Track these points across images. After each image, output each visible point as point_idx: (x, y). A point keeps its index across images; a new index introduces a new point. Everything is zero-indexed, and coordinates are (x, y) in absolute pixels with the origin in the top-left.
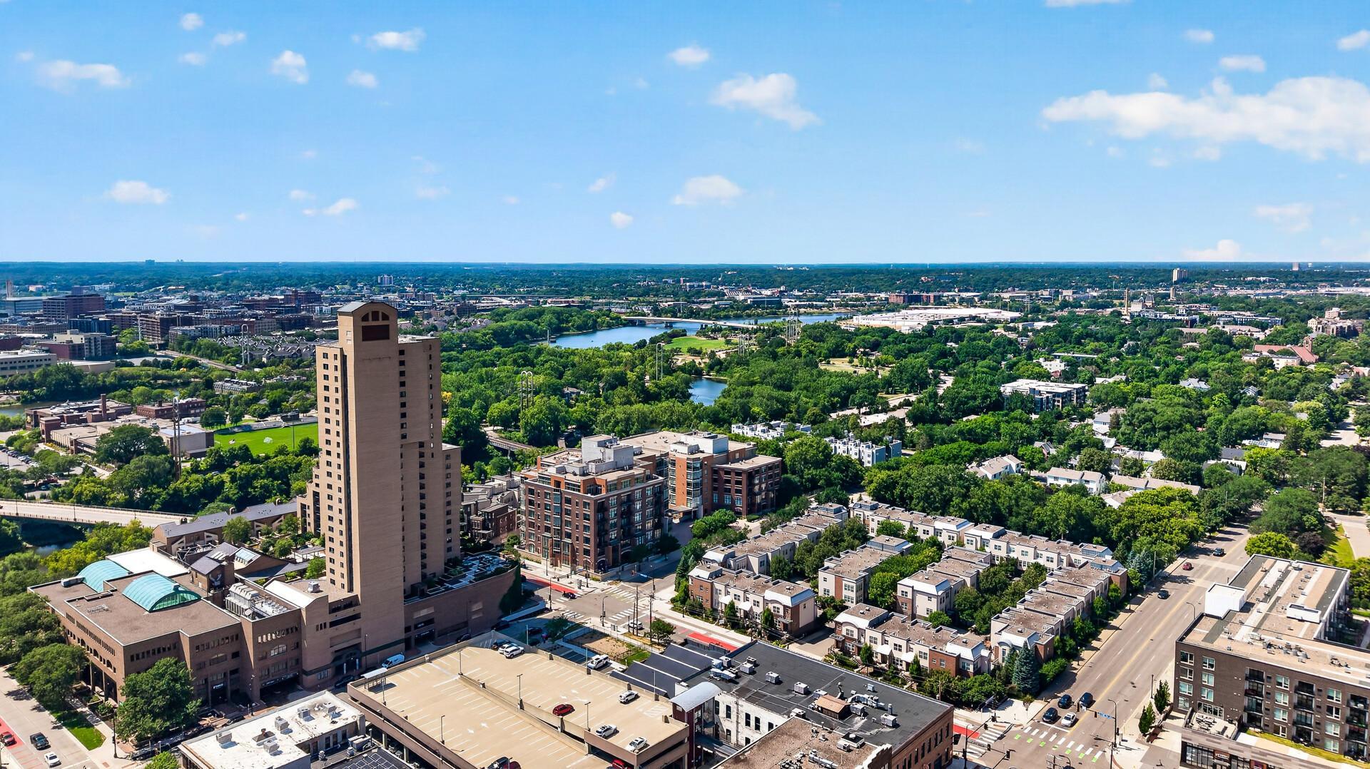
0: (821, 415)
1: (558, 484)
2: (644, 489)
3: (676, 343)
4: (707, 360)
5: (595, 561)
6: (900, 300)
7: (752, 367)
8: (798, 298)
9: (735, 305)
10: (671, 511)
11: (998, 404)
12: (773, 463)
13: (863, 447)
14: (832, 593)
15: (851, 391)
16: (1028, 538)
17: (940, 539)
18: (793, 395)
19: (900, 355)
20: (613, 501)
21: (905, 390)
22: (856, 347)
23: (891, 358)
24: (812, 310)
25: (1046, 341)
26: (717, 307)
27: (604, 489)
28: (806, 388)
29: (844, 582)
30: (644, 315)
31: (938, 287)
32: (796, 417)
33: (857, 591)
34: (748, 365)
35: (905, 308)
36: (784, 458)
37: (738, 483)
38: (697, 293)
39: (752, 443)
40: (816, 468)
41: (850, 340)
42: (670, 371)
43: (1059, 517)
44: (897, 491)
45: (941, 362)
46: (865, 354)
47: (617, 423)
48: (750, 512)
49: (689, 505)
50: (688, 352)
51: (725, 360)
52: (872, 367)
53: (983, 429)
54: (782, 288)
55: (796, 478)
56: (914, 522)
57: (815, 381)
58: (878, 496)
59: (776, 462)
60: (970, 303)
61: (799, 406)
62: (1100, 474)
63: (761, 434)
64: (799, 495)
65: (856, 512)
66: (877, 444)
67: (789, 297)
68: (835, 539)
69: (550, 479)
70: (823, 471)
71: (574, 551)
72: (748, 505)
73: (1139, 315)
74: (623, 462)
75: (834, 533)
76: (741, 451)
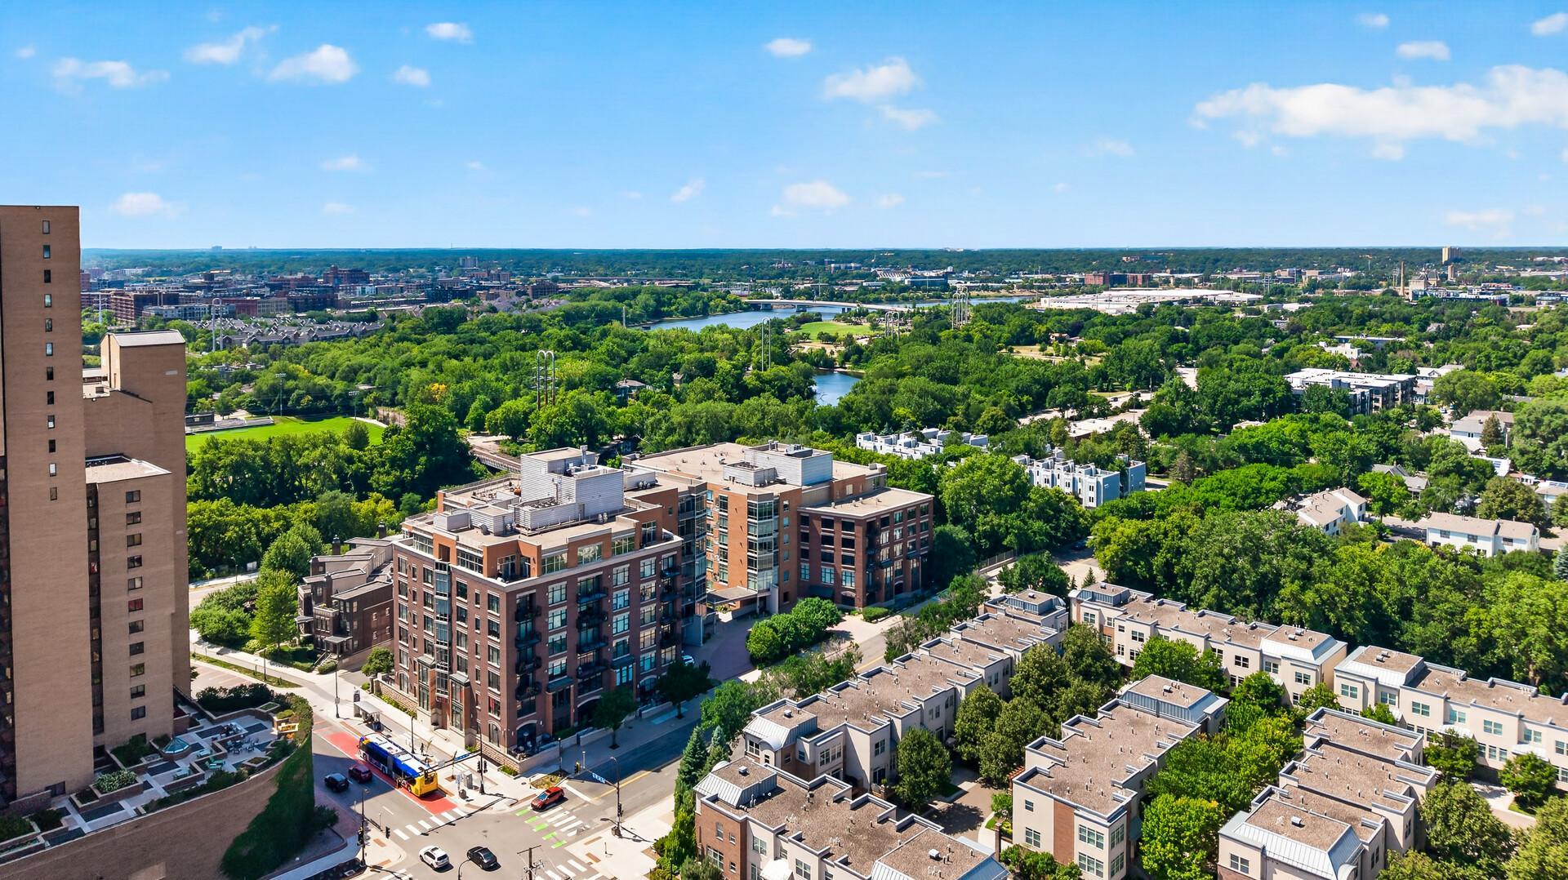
0: (1004, 420)
1: (445, 552)
2: (635, 564)
3: (806, 328)
4: (843, 349)
5: (511, 724)
6: (1099, 281)
7: (904, 355)
8: (968, 279)
9: (889, 287)
10: (713, 598)
11: (1289, 403)
12: (917, 505)
13: (1080, 473)
14: (1047, 846)
15: (1048, 385)
16: (1485, 685)
17: (1277, 679)
18: (959, 389)
19: (1112, 340)
20: (556, 594)
21: (1128, 386)
22: (1049, 331)
23: (1099, 343)
24: (986, 293)
25: (1317, 321)
26: (865, 288)
27: (534, 566)
28: (980, 381)
29: (1078, 821)
30: (771, 297)
31: (1144, 267)
32: (964, 423)
33: (1112, 846)
34: (897, 352)
35: (1107, 290)
36: (937, 493)
37: (848, 543)
38: (842, 275)
39: (880, 466)
40: (998, 513)
41: (1040, 322)
42: (784, 359)
43: (1530, 631)
44: (1158, 560)
45: (1175, 347)
46: (1061, 340)
47: (671, 431)
48: (870, 600)
49: (752, 585)
50: (819, 338)
51: (867, 347)
52: (1074, 355)
53: (1283, 442)
54: (949, 269)
55: (960, 533)
56: (1214, 637)
57: (992, 371)
58: (1121, 575)
59: (923, 502)
60: (1188, 284)
61: (969, 405)
62: (1530, 527)
63: (904, 449)
64: (965, 571)
65: (1083, 610)
66: (1103, 468)
67: (957, 278)
68: (1045, 680)
69: (431, 541)
70: (1012, 519)
71: (471, 701)
72: (867, 588)
73: (1425, 294)
74: (597, 504)
75: (1042, 666)
76: (857, 481)
